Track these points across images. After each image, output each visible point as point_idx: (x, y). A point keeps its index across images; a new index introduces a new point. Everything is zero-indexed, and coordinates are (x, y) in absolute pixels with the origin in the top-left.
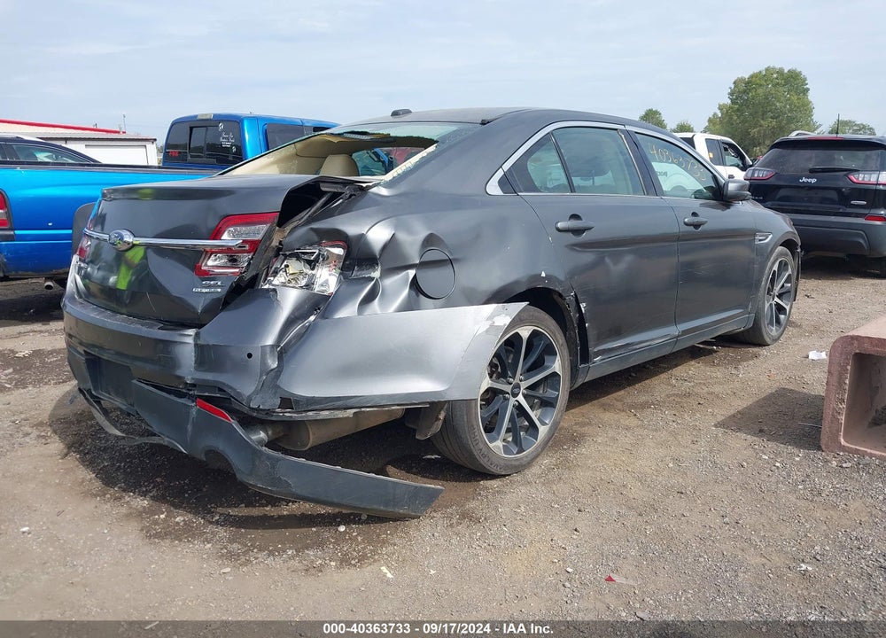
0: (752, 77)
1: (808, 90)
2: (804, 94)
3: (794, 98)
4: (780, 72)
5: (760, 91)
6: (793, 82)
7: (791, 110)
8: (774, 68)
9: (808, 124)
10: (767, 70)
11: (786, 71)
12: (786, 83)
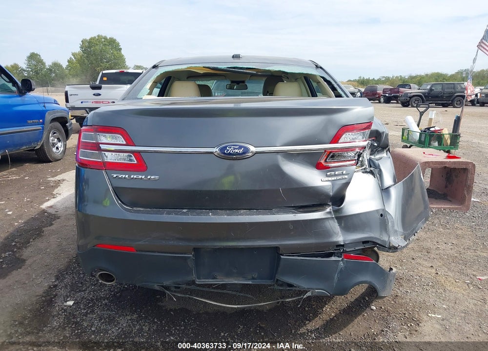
0: (91, 39)
1: (121, 49)
2: (120, 51)
3: (115, 52)
4: (105, 38)
5: (97, 47)
6: (112, 43)
7: (115, 59)
8: (102, 36)
9: (124, 67)
10: (98, 36)
11: (108, 38)
12: (110, 45)
